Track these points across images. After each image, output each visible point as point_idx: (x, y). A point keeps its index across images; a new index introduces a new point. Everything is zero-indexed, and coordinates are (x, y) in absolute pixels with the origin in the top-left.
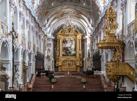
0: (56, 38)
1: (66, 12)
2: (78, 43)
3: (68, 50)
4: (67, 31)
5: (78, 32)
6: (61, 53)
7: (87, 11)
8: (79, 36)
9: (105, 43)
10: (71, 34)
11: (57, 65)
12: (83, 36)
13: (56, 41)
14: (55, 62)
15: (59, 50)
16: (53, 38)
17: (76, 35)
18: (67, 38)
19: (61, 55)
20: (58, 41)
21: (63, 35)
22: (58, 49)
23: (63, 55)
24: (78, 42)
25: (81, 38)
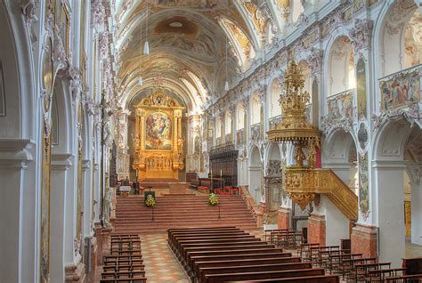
0: (133, 113)
1: (157, 65)
2: (176, 125)
3: (157, 138)
4: (155, 100)
5: (177, 103)
6: (142, 144)
7: (204, 66)
8: (178, 112)
9: (290, 131)
10: (162, 106)
11: (134, 168)
12: (185, 112)
13: (132, 120)
14: (132, 160)
15: (140, 138)
16: (129, 113)
17: (172, 110)
18: (155, 115)
19: (143, 148)
20: (137, 119)
21: (147, 109)
22: (137, 135)
23: (147, 148)
24: (176, 122)
25: (181, 115)
